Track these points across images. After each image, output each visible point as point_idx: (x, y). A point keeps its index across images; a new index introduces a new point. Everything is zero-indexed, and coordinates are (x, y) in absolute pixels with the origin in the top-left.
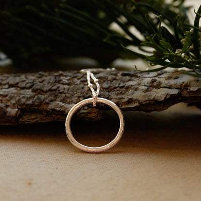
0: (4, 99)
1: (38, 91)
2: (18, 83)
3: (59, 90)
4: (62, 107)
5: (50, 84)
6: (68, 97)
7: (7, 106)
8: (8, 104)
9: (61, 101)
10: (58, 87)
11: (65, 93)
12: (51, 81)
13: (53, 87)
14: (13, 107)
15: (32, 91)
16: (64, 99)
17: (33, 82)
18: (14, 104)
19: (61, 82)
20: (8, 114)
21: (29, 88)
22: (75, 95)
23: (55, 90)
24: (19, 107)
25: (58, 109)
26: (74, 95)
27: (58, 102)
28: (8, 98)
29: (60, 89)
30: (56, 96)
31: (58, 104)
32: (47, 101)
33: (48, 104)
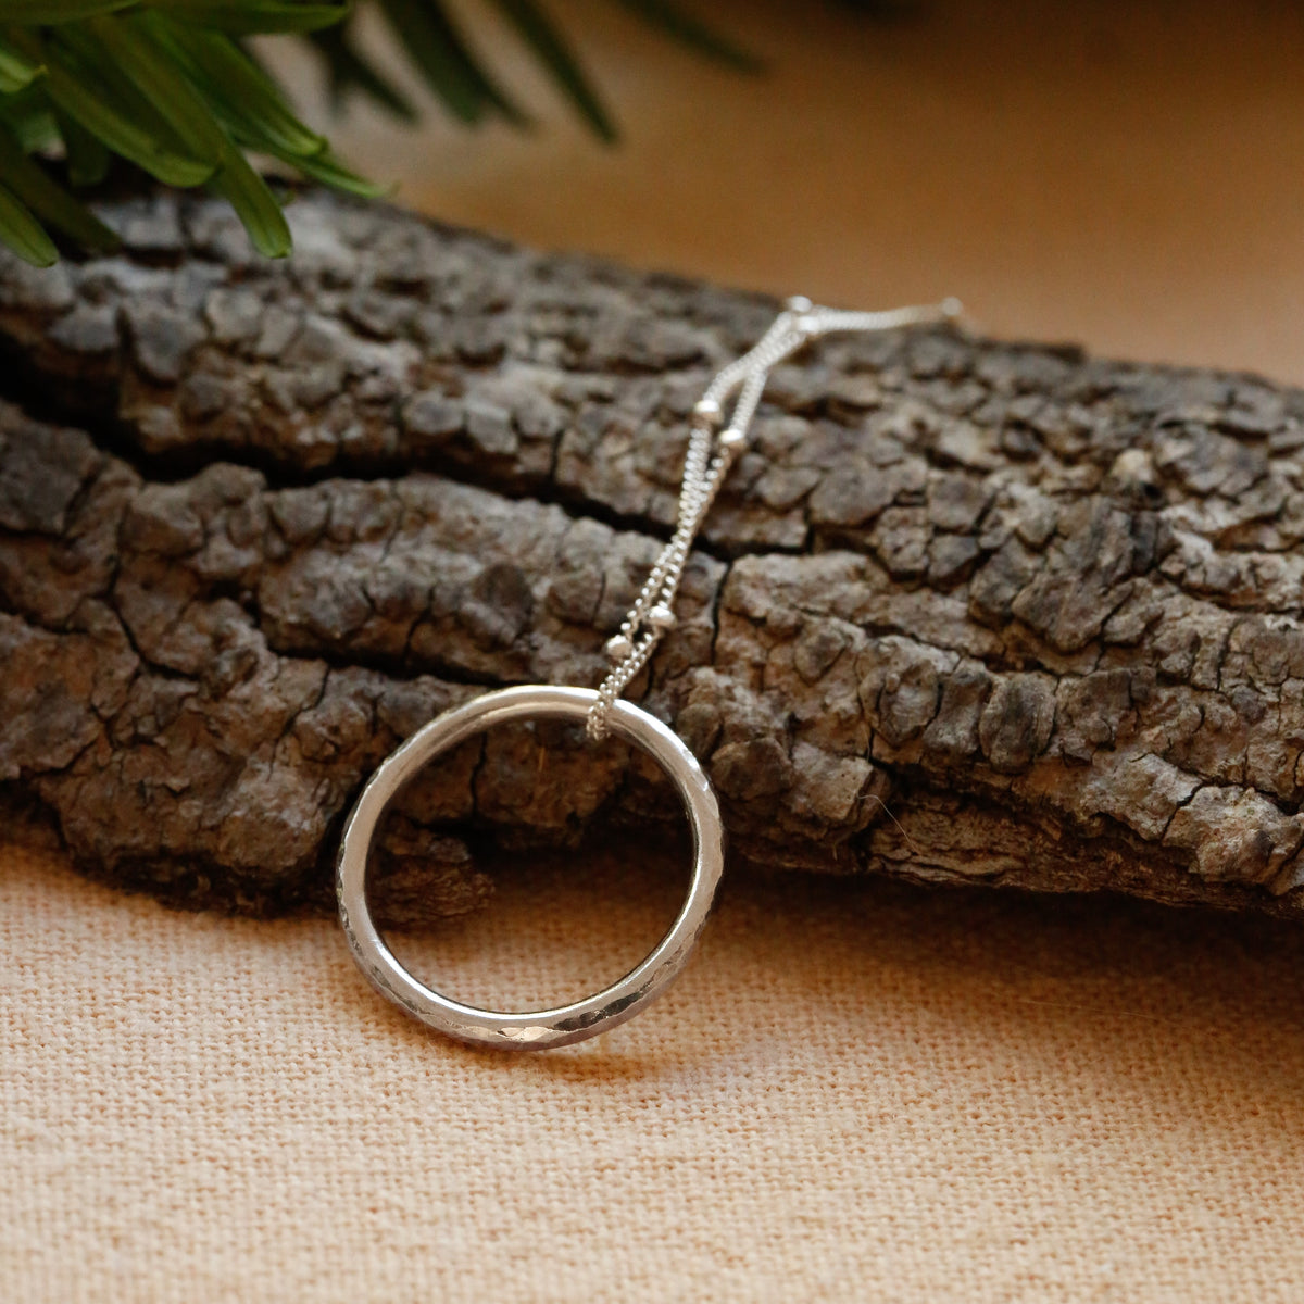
0: (780, 657)
1: (1015, 630)
2: (870, 522)
3: (1159, 654)
4: (1173, 810)
5: (1095, 584)
6: (1218, 730)
7: (797, 729)
8: (804, 714)
9: (1166, 756)
10: (1154, 622)
11: (1200, 689)
12: (1107, 559)
13: (1115, 611)
14: (839, 745)
15: (971, 619)
16: (1189, 743)
17: (975, 532)
18: (844, 724)
19: (1171, 567)
20: (801, 802)
21: (945, 586)
22: (1269, 724)
23: (1129, 648)
24: (879, 749)
25: (1148, 825)
26: (1262, 714)
27: (1150, 765)
28: (802, 653)
29: (1163, 639)
30: (1138, 704)
31: (1151, 779)
32: (1074, 741)
33: (1076, 765)
